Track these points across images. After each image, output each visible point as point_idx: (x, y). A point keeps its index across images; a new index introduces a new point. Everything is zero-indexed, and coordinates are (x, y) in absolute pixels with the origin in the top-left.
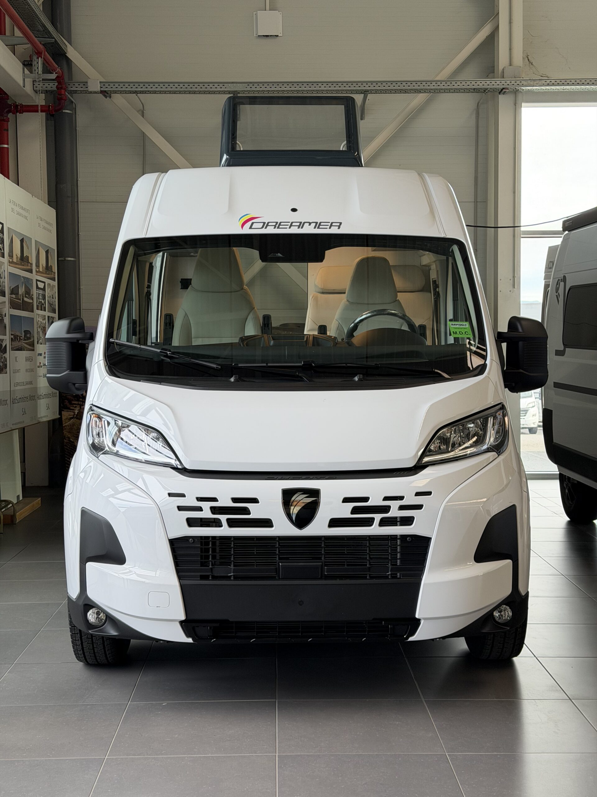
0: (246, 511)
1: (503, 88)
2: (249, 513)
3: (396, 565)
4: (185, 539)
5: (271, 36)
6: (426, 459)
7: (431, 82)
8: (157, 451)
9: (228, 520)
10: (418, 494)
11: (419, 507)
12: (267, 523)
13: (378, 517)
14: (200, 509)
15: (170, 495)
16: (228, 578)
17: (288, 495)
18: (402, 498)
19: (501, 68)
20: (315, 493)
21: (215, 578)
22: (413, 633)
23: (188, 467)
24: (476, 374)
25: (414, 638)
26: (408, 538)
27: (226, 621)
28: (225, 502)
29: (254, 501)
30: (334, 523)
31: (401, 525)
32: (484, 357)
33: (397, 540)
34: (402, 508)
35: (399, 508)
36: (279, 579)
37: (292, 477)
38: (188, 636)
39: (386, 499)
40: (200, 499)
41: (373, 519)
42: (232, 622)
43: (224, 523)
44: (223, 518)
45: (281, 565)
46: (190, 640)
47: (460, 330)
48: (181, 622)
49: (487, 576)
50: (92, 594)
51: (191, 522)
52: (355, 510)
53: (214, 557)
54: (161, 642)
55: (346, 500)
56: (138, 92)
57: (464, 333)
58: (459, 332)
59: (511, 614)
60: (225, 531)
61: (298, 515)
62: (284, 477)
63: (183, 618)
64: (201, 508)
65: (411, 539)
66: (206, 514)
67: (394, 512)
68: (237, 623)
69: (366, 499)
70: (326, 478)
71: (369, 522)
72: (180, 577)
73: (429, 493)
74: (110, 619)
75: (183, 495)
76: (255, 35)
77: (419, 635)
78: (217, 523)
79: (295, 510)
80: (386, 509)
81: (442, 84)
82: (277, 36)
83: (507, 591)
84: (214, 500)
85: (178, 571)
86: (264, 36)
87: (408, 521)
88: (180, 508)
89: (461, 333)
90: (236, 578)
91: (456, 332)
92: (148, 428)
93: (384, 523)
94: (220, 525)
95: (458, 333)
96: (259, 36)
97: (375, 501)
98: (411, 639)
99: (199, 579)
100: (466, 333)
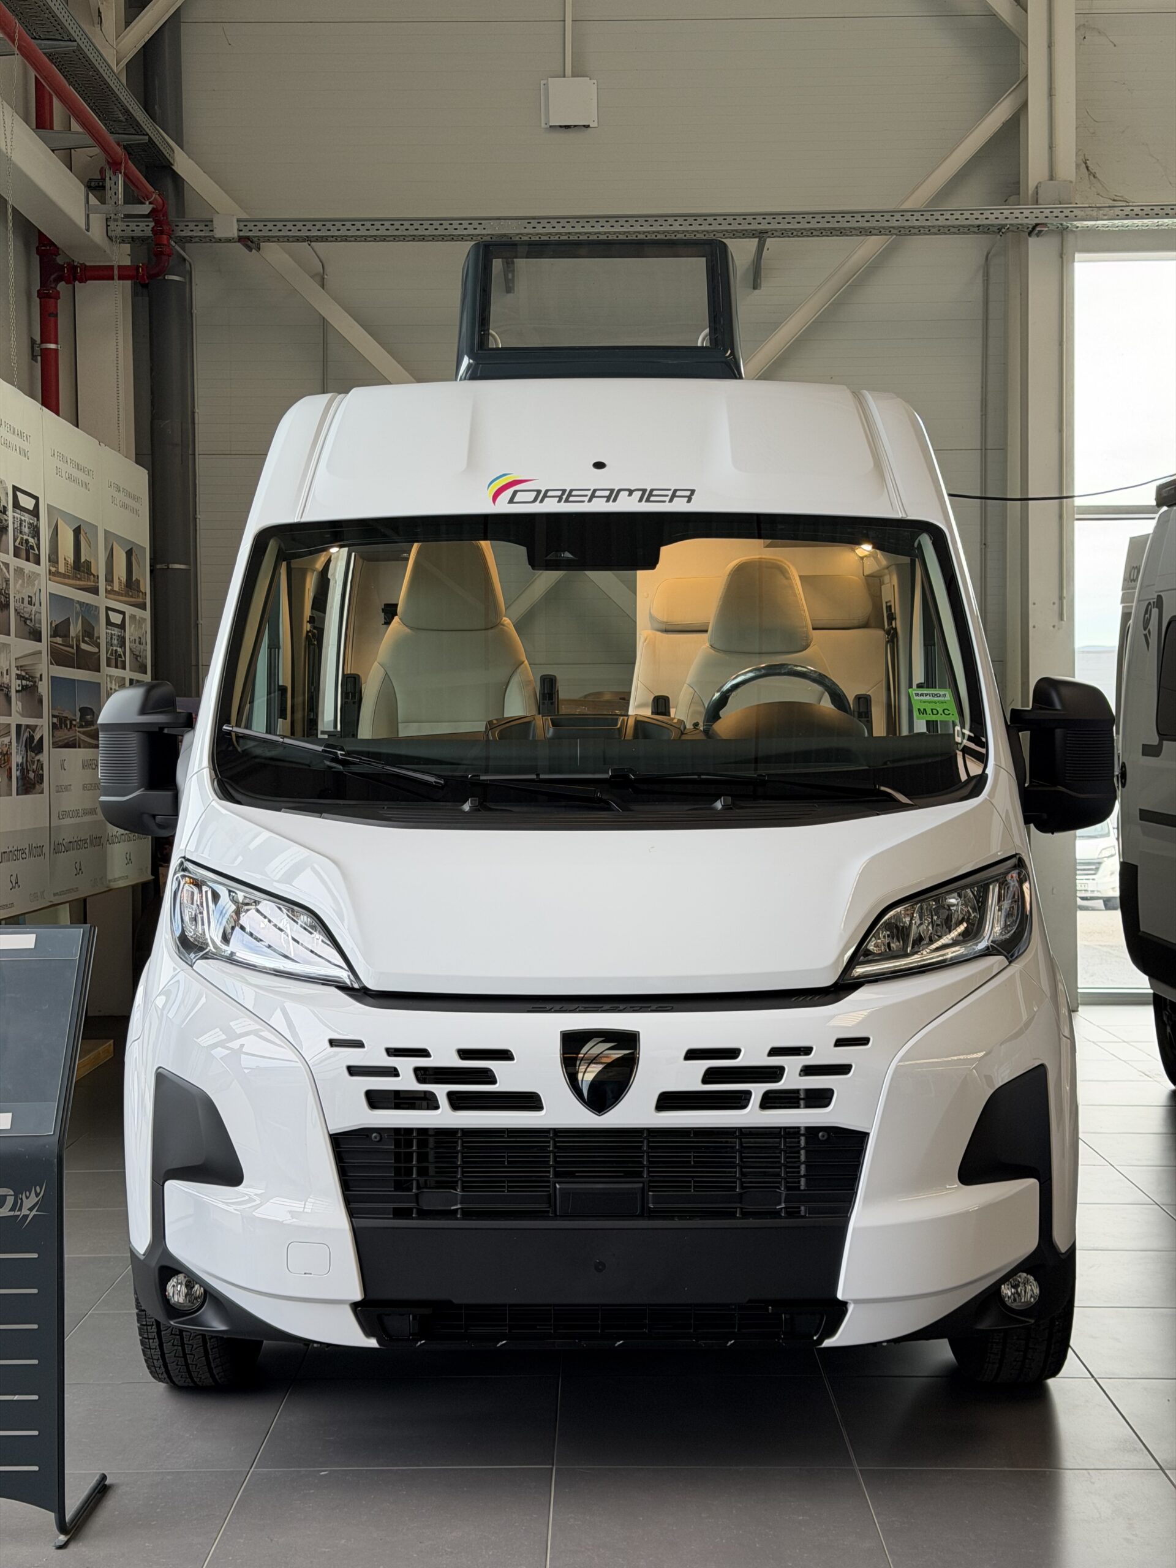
0: (487, 1077)
1: (1037, 225)
2: (492, 1081)
3: (798, 1189)
4: (362, 1134)
5: (575, 126)
6: (859, 970)
7: (892, 213)
8: (312, 952)
9: (451, 1095)
10: (840, 1043)
11: (844, 1069)
12: (530, 1101)
13: (758, 1090)
14: (394, 1072)
15: (333, 1043)
16: (451, 1214)
17: (572, 1042)
18: (807, 1051)
19: (1032, 185)
20: (628, 1040)
21: (423, 1214)
22: (832, 1331)
23: (372, 985)
24: (966, 794)
25: (835, 1341)
26: (820, 1134)
27: (448, 1304)
28: (445, 1057)
29: (504, 1055)
30: (668, 1101)
31: (807, 1106)
32: (983, 759)
33: (799, 1138)
34: (808, 1071)
35: (801, 1071)
36: (555, 1217)
37: (582, 1006)
38: (368, 1333)
39: (775, 1052)
40: (393, 1052)
41: (748, 1093)
42: (459, 1306)
43: (443, 1101)
44: (441, 1091)
45: (560, 1188)
46: (373, 1343)
47: (933, 706)
48: (355, 1306)
49: (986, 1211)
50: (175, 1245)
51: (375, 1099)
52: (710, 1076)
53: (423, 1172)
54: (315, 1345)
55: (693, 1055)
56: (314, 239)
57: (941, 712)
58: (932, 710)
59: (1037, 1291)
60: (444, 1117)
61: (593, 1085)
62: (566, 1006)
63: (358, 1296)
64: (395, 1069)
65: (826, 1134)
66: (406, 1082)
67: (792, 1080)
68: (468, 1306)
69: (733, 1053)
70: (651, 1008)
71: (739, 1101)
72: (352, 1213)
73: (864, 1041)
74: (212, 1297)
75: (359, 1044)
76: (543, 125)
77: (845, 1336)
78: (428, 1102)
79: (588, 1075)
80: (774, 1073)
81: (915, 218)
82: (588, 126)
83: (1029, 1243)
84: (423, 1053)
85: (348, 1201)
86: (561, 126)
87: (820, 1098)
88: (353, 1071)
89: (935, 712)
90: (467, 1214)
91: (925, 710)
92: (294, 906)
93: (770, 1101)
94: (435, 1105)
95: (929, 711)
96: (551, 126)
97: (753, 1056)
98: (828, 1343)
99: (391, 1216)
100: (946, 712)
